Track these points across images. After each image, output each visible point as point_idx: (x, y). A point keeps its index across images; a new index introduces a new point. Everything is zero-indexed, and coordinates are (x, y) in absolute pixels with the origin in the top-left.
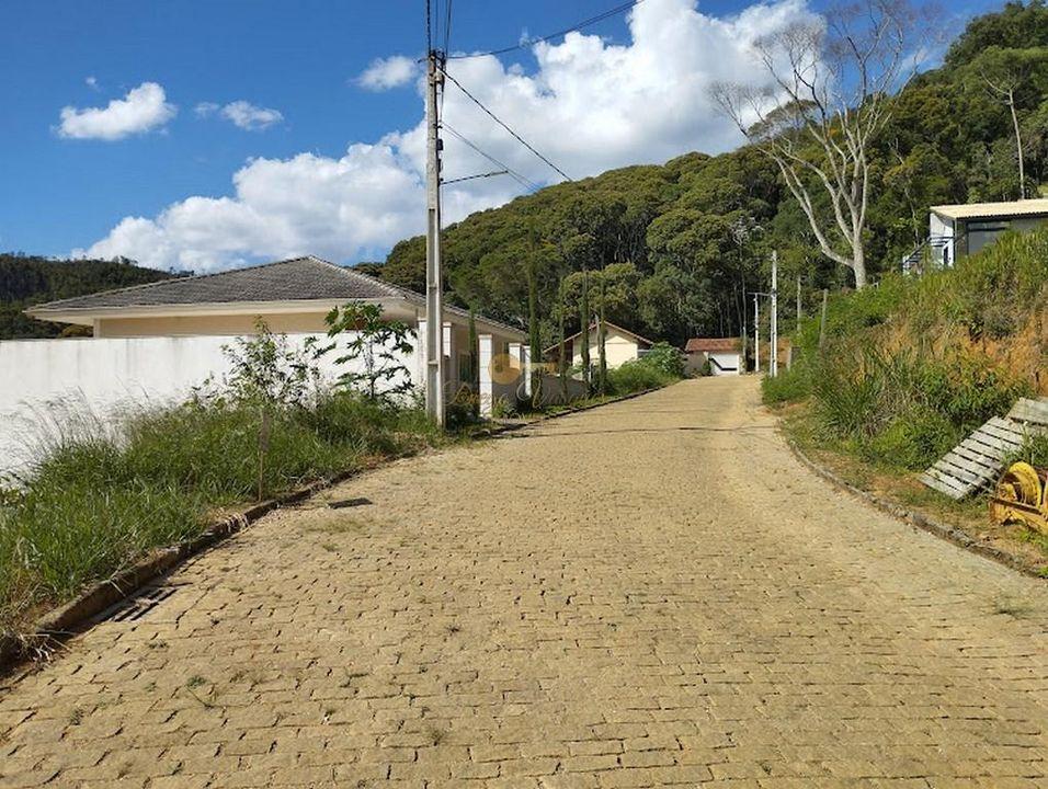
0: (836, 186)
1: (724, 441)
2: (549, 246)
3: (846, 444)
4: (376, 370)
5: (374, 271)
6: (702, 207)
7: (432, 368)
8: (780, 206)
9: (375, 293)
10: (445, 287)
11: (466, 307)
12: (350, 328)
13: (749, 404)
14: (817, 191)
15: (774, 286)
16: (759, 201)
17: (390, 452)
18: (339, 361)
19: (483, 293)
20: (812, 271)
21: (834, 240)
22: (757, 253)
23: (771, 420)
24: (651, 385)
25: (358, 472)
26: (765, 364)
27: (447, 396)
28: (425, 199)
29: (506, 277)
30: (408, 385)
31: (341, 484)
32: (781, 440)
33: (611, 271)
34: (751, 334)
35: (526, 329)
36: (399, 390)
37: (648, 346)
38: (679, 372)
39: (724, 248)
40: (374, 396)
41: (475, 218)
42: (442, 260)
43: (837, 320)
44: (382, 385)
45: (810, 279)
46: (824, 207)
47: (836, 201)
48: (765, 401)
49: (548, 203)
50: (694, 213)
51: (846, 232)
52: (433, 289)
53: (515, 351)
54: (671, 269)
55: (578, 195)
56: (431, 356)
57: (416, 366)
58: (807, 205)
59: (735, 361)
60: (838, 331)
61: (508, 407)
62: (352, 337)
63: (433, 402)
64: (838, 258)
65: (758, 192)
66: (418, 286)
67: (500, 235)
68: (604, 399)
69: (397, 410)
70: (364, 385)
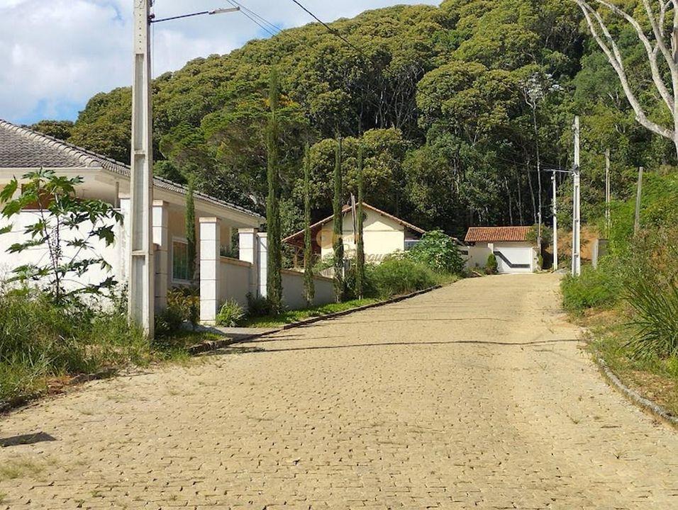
0: (652, 38)
1: (512, 358)
2: (293, 104)
3: (668, 363)
4: (63, 262)
5: (60, 132)
6: (487, 60)
7: (137, 260)
8: (584, 60)
9: (64, 162)
10: (156, 155)
11: (183, 181)
12: (31, 206)
13: (546, 310)
14: (629, 44)
15: (577, 161)
16: (557, 55)
17: (80, 370)
18: (16, 248)
19: (205, 163)
20: (624, 141)
21: (650, 104)
22: (554, 119)
23: (574, 331)
24: (421, 285)
25: (35, 397)
26: (565, 259)
27: (156, 296)
28: (132, 40)
29: (234, 142)
30: (109, 283)
31: (13, 414)
32: (586, 358)
33: (370, 138)
34: (548, 221)
35: (261, 210)
36: (94, 289)
37: (419, 235)
38: (456, 268)
39: (514, 112)
40: (60, 296)
41: (196, 67)
42: (152, 120)
43: (654, 206)
44: (71, 282)
45: (621, 153)
46: (637, 64)
47: (652, 57)
48: (565, 307)
49: (291, 49)
50: (476, 67)
51: (665, 95)
52: (139, 158)
53: (246, 241)
54: (448, 137)
55: (329, 40)
56: (136, 245)
57: (118, 257)
58: (616, 59)
59: (528, 255)
60: (656, 220)
61: (237, 311)
62: (32, 218)
63: (138, 306)
64: (655, 128)
65: (557, 43)
66: (120, 153)
67: (229, 88)
69: (91, 314)
70: (45, 282)
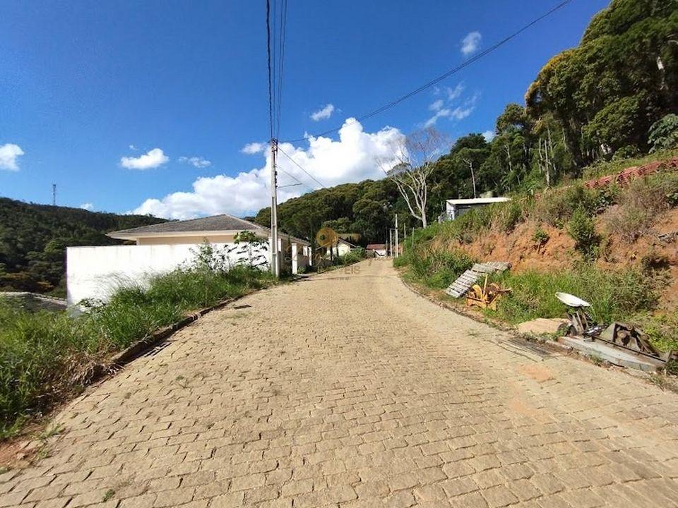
0: (416, 192)
1: (379, 280)
2: (318, 211)
3: (421, 280)
4: (253, 257)
5: (251, 220)
6: (372, 198)
7: (274, 256)
8: (398, 199)
9: (252, 228)
10: (279, 226)
11: (287, 233)
12: (242, 241)
13: (390, 268)
14: (410, 194)
15: (396, 226)
16: (391, 197)
17: (258, 287)
18: (238, 253)
19: (293, 228)
20: (409, 221)
21: (416, 211)
22: (390, 215)
23: (396, 273)
24: (355, 261)
25: (246, 295)
26: (394, 253)
27: (280, 266)
28: (270, 194)
29: (302, 222)
30: (265, 262)
31: (239, 300)
32: (399, 280)
33: (340, 220)
34: (389, 242)
35: (309, 241)
36: (261, 264)
37: (353, 247)
38: (364, 256)
39: (379, 213)
40: (252, 266)
41: (290, 201)
42: (277, 216)
43: (417, 238)
44: (255, 263)
45: (408, 224)
46: (412, 200)
47: (416, 197)
48: (394, 266)
49: (317, 195)
50: (369, 200)
51: (420, 208)
52: (274, 227)
53: (305, 249)
54: (361, 220)
55: (328, 193)
56: (274, 252)
57: (268, 255)
58: (407, 198)
59: (384, 252)
60: (418, 242)
61: (303, 269)
62: (242, 244)
63: (275, 269)
64: (417, 217)
65: (391, 194)
66: (268, 225)
67: (300, 207)
68: (338, 266)
69: (261, 271)
70: (247, 262)
